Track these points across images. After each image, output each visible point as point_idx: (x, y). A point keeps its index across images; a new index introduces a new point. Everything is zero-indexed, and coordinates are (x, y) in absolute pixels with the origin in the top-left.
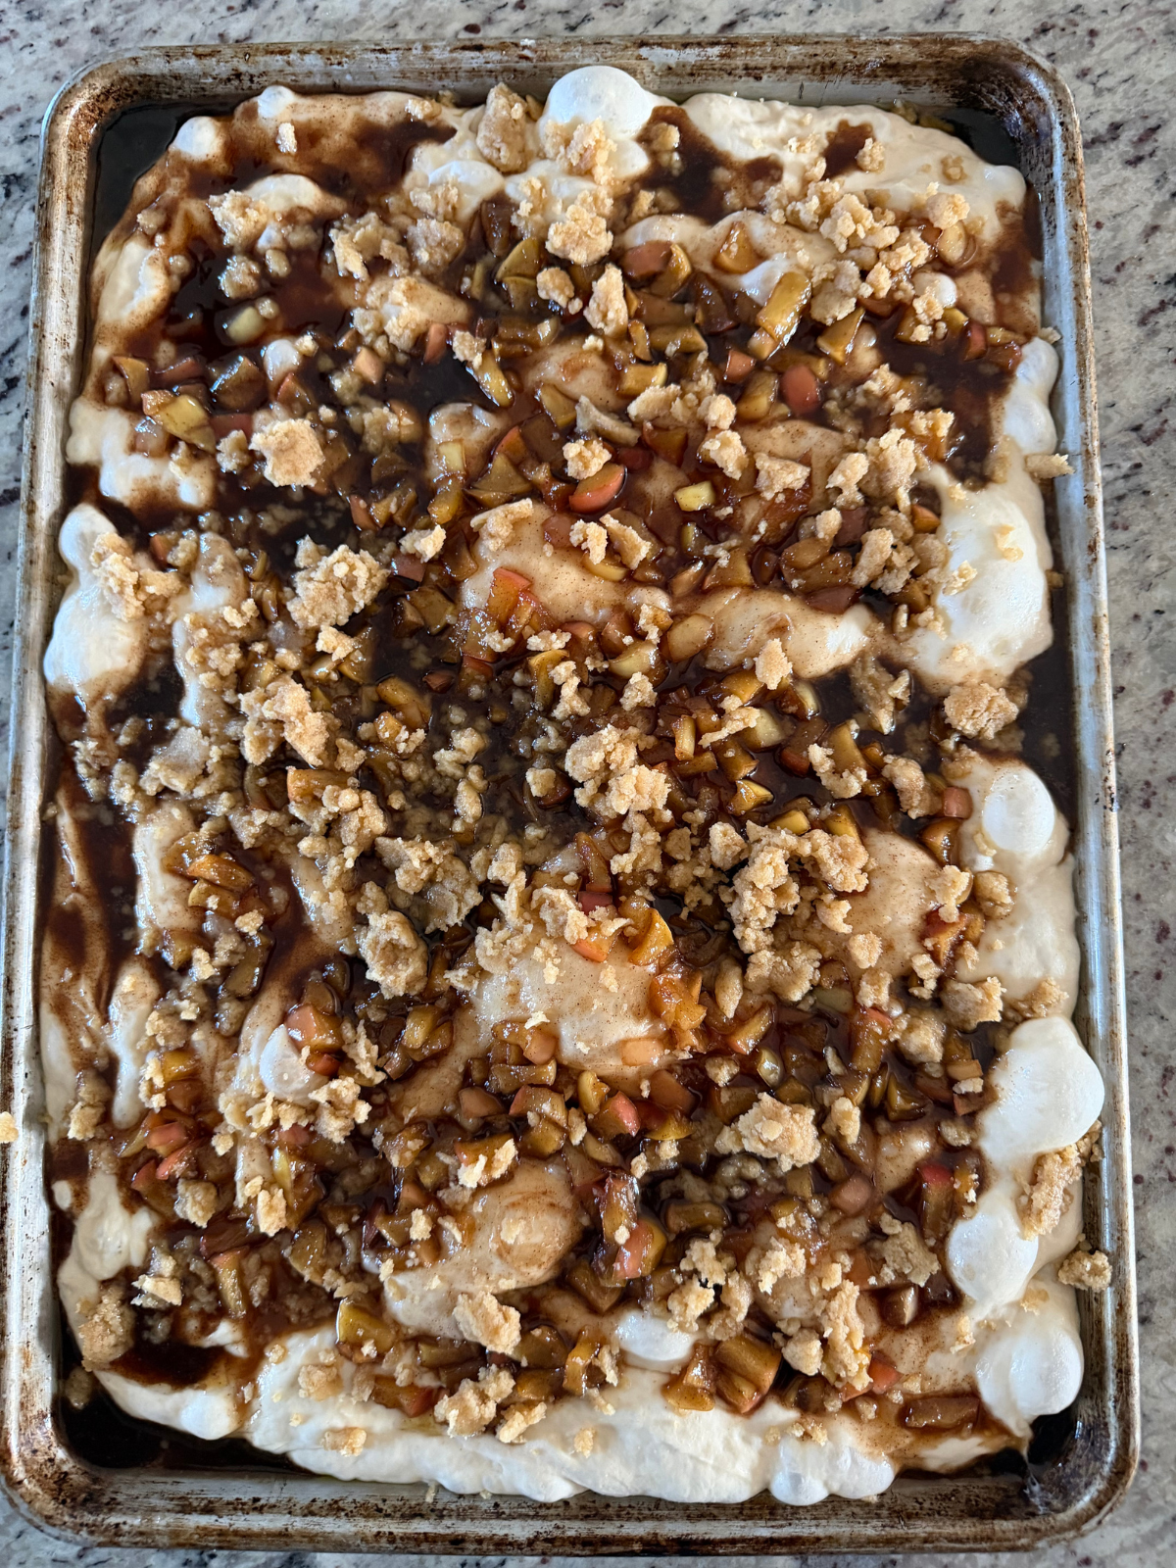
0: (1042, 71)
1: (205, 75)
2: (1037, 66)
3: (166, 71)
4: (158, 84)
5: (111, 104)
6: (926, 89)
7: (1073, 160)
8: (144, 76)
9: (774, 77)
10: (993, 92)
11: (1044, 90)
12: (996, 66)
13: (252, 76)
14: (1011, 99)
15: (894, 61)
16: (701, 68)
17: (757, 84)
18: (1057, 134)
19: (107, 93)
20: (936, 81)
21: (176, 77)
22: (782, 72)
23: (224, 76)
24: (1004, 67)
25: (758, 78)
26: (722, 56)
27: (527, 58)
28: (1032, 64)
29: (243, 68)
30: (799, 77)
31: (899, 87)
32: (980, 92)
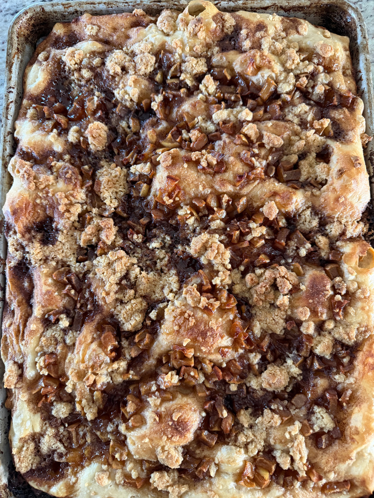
0: (353, 8)
2: (351, 6)
3: (52, 10)
4: (49, 15)
5: (33, 22)
7: (365, 38)
10: (335, 16)
11: (354, 15)
12: (337, 7)
13: (81, 12)
14: (342, 19)
15: (302, 5)
18: (359, 29)
19: (31, 18)
20: (316, 13)
21: (55, 12)
24: (339, 7)
26: (243, 4)
27: (176, 5)
28: (349, 6)
32: (331, 17)
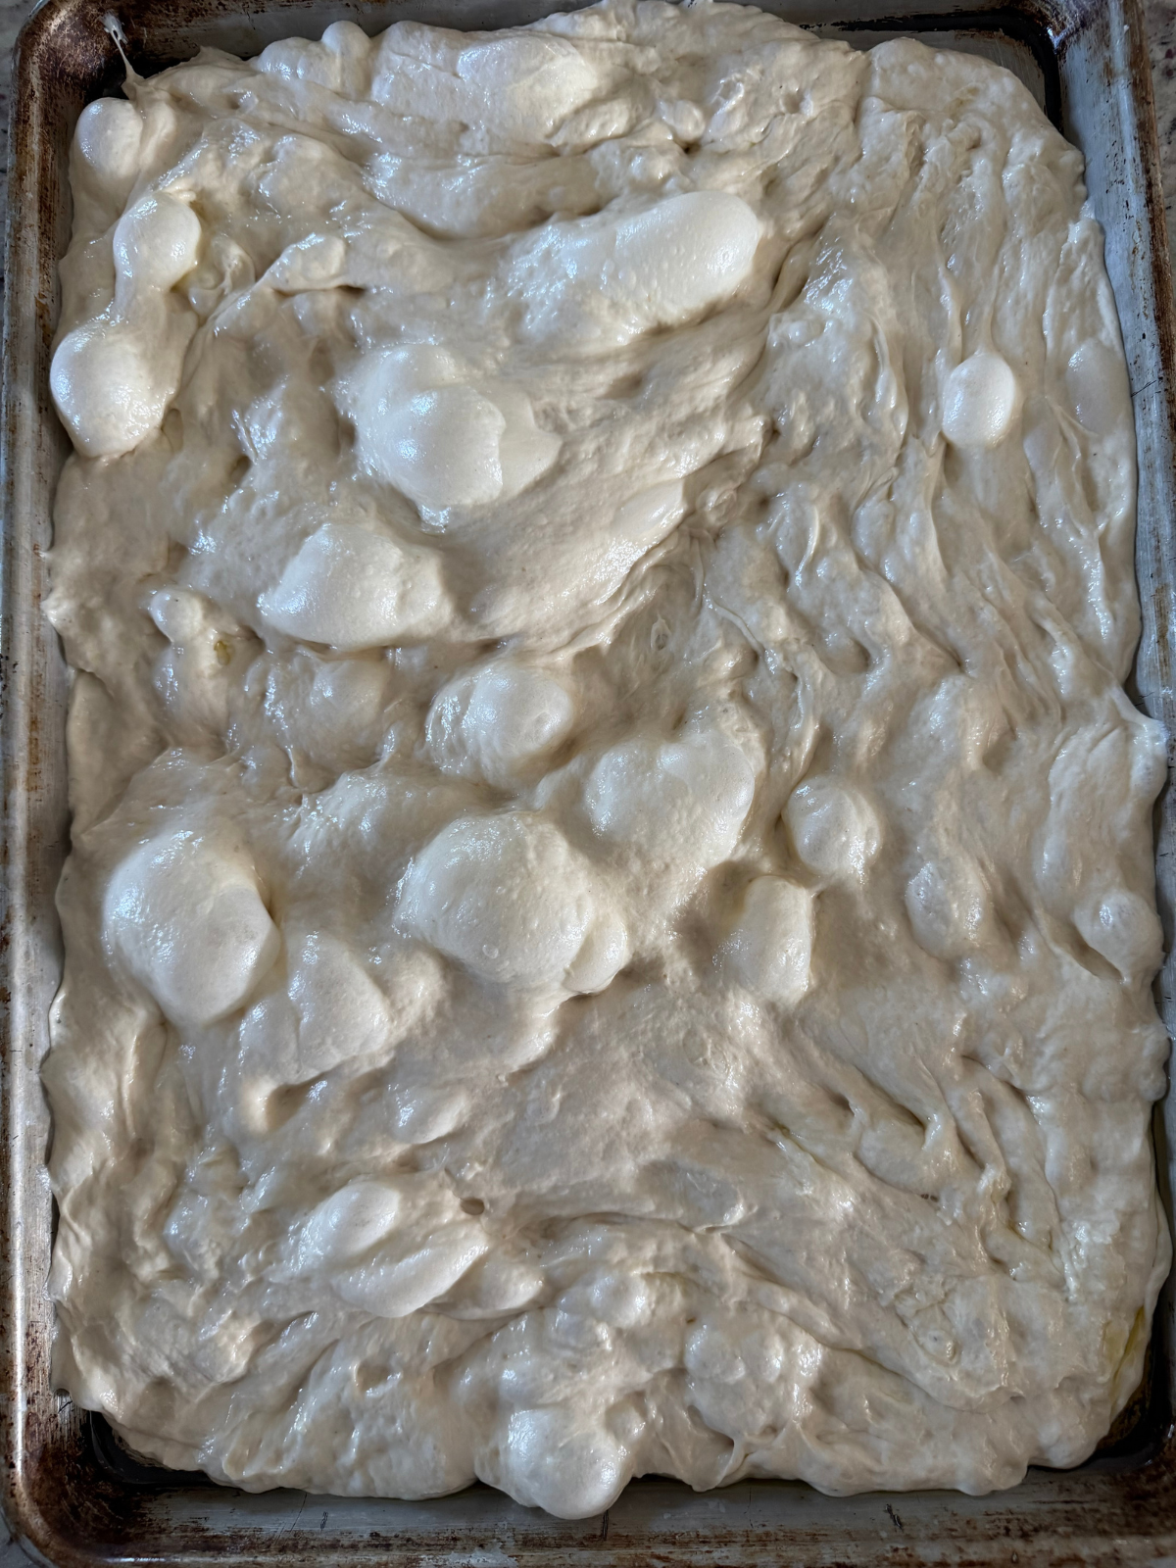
1: (1067, 1536)
6: (173, 1524)
8: (1146, 1534)
9: (356, 1538)
16: (443, 1547)
17: (377, 1529)
22: (345, 1542)
23: (1042, 1534)
25: (375, 1535)
29: (1019, 1545)
30: (327, 1537)
31: (206, 1525)
